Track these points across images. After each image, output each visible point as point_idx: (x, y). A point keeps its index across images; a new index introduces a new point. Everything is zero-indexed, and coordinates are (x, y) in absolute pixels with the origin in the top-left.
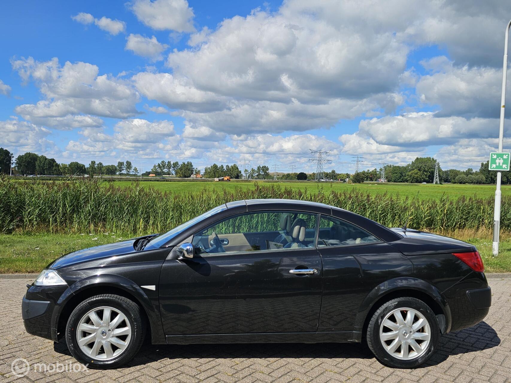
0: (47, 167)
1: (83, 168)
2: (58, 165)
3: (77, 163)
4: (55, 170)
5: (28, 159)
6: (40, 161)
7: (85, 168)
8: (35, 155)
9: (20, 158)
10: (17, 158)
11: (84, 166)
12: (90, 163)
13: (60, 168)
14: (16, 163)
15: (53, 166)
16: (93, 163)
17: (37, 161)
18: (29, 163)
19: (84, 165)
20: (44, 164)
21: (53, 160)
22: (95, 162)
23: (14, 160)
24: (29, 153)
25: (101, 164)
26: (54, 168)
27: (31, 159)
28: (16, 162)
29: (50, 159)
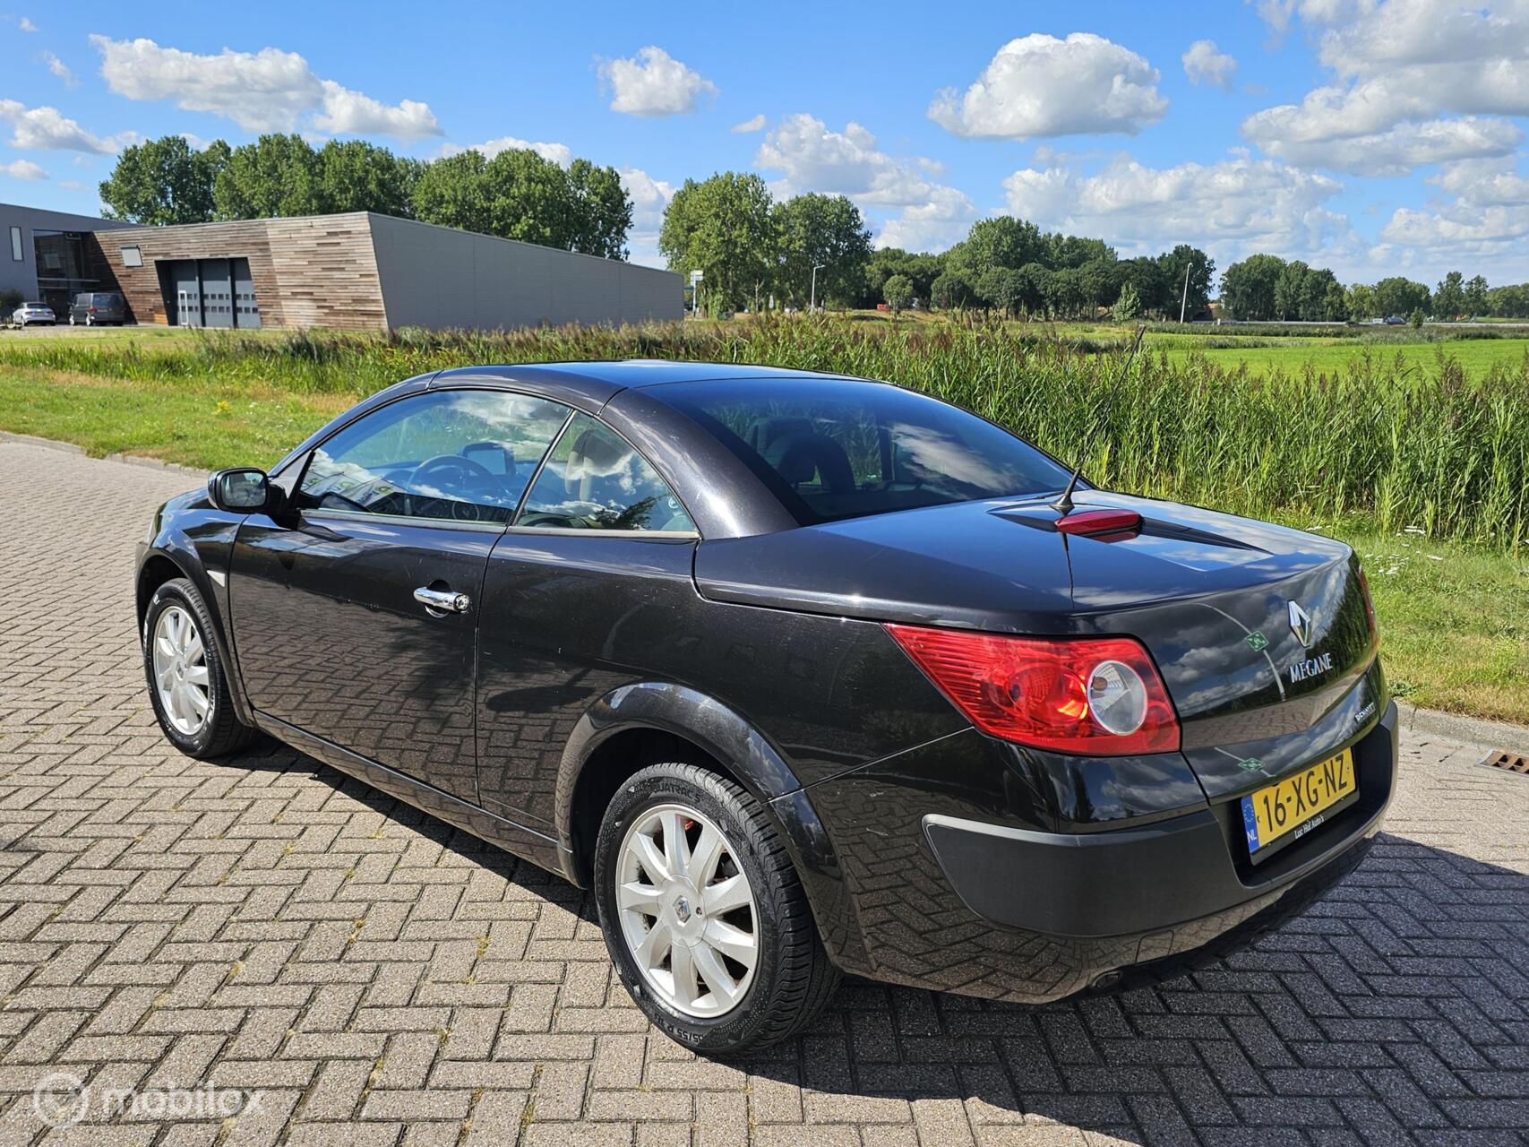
0: (1308, 296)
1: (1423, 298)
2: (1338, 290)
3: (1403, 283)
4: (1331, 304)
5: (1256, 275)
6: (1288, 278)
7: (1428, 296)
8: (1278, 261)
9: (1234, 273)
10: (1225, 271)
11: (1426, 289)
12: (1444, 279)
13: (1345, 297)
14: (1224, 287)
15: (1324, 293)
16: (1455, 278)
17: (1278, 278)
18: (1257, 284)
19: (1425, 287)
20: (1299, 287)
21: (1328, 275)
22: (1459, 276)
23: (1217, 279)
24: (1261, 257)
25: (1479, 281)
26: (1327, 299)
27: (1264, 273)
28: (1221, 283)
29: (1319, 273)
